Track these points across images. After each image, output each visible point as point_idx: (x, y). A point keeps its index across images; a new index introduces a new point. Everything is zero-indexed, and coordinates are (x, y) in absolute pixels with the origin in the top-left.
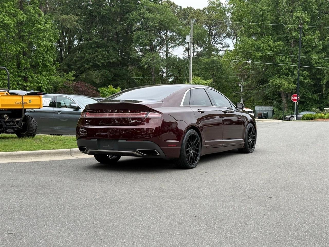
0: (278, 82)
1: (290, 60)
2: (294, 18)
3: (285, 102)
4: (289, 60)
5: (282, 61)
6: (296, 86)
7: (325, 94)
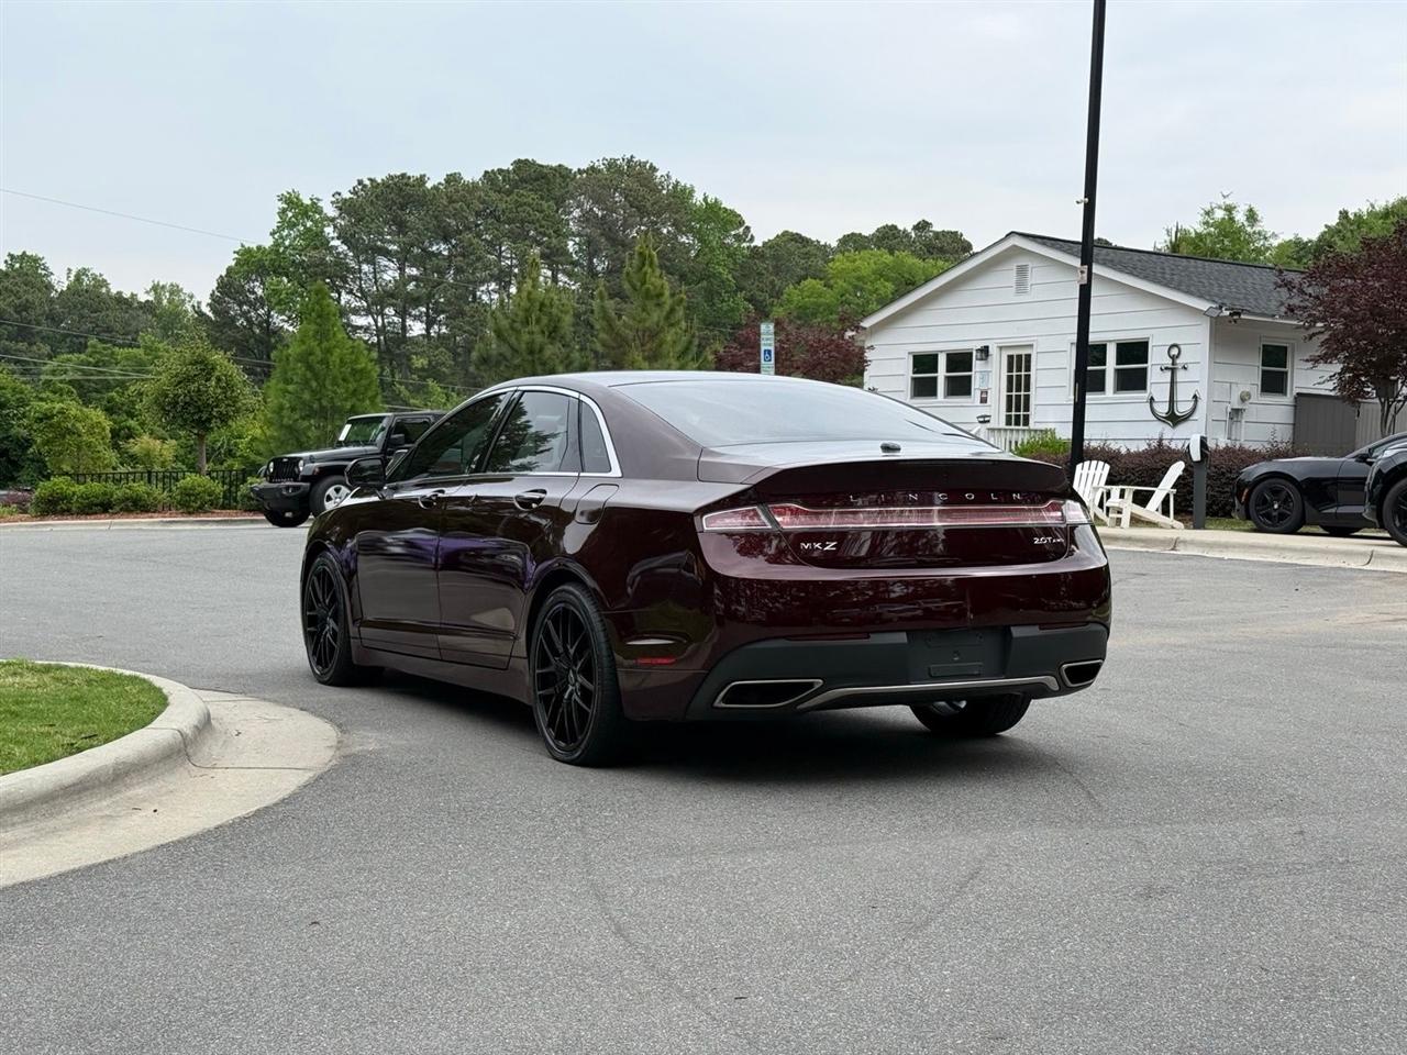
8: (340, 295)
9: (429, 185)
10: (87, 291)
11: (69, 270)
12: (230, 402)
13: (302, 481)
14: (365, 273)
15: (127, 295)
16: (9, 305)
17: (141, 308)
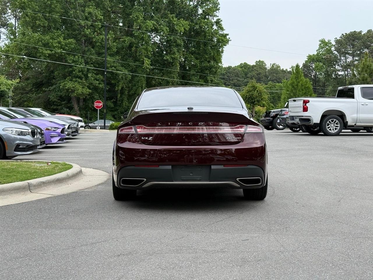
0: (71, 85)
1: (83, 61)
2: (87, 14)
3: (77, 109)
4: (81, 61)
5: (74, 61)
6: (90, 91)
7: (120, 101)
8: (335, 66)
9: (363, 33)
10: (274, 69)
11: (271, 64)
12: (260, 97)
13: (271, 118)
14: (342, 60)
15: (285, 69)
16: (255, 73)
17: (288, 73)
